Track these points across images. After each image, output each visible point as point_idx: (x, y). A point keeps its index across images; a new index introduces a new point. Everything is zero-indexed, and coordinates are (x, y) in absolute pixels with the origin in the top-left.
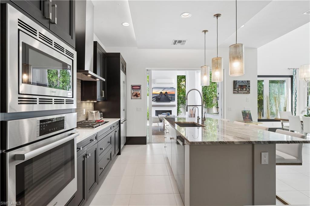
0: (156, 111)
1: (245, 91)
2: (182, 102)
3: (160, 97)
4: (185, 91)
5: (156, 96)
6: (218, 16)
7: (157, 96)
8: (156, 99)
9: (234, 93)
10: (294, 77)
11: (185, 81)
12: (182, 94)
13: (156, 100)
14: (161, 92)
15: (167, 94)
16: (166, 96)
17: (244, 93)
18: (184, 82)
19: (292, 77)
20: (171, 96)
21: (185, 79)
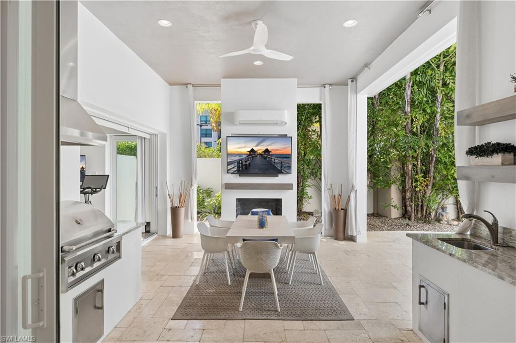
0: (239, 200)
2: (312, 173)
3: (248, 163)
4: (321, 146)
5: (237, 158)
7: (241, 160)
8: (239, 167)
11: (320, 121)
12: (312, 152)
13: (238, 170)
14: (252, 149)
15: (269, 155)
16: (265, 158)
18: (318, 124)
20: (280, 159)
21: (320, 117)
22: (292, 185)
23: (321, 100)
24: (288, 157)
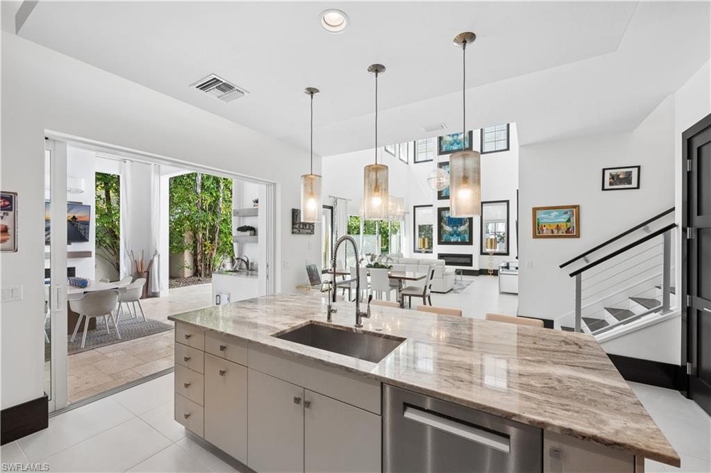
1: (309, 229)
6: (377, 69)
9: (293, 233)
10: (334, 210)
15: (76, 222)
17: (307, 233)
19: (331, 208)
22: (90, 252)
23: (120, 172)
24: (87, 223)
